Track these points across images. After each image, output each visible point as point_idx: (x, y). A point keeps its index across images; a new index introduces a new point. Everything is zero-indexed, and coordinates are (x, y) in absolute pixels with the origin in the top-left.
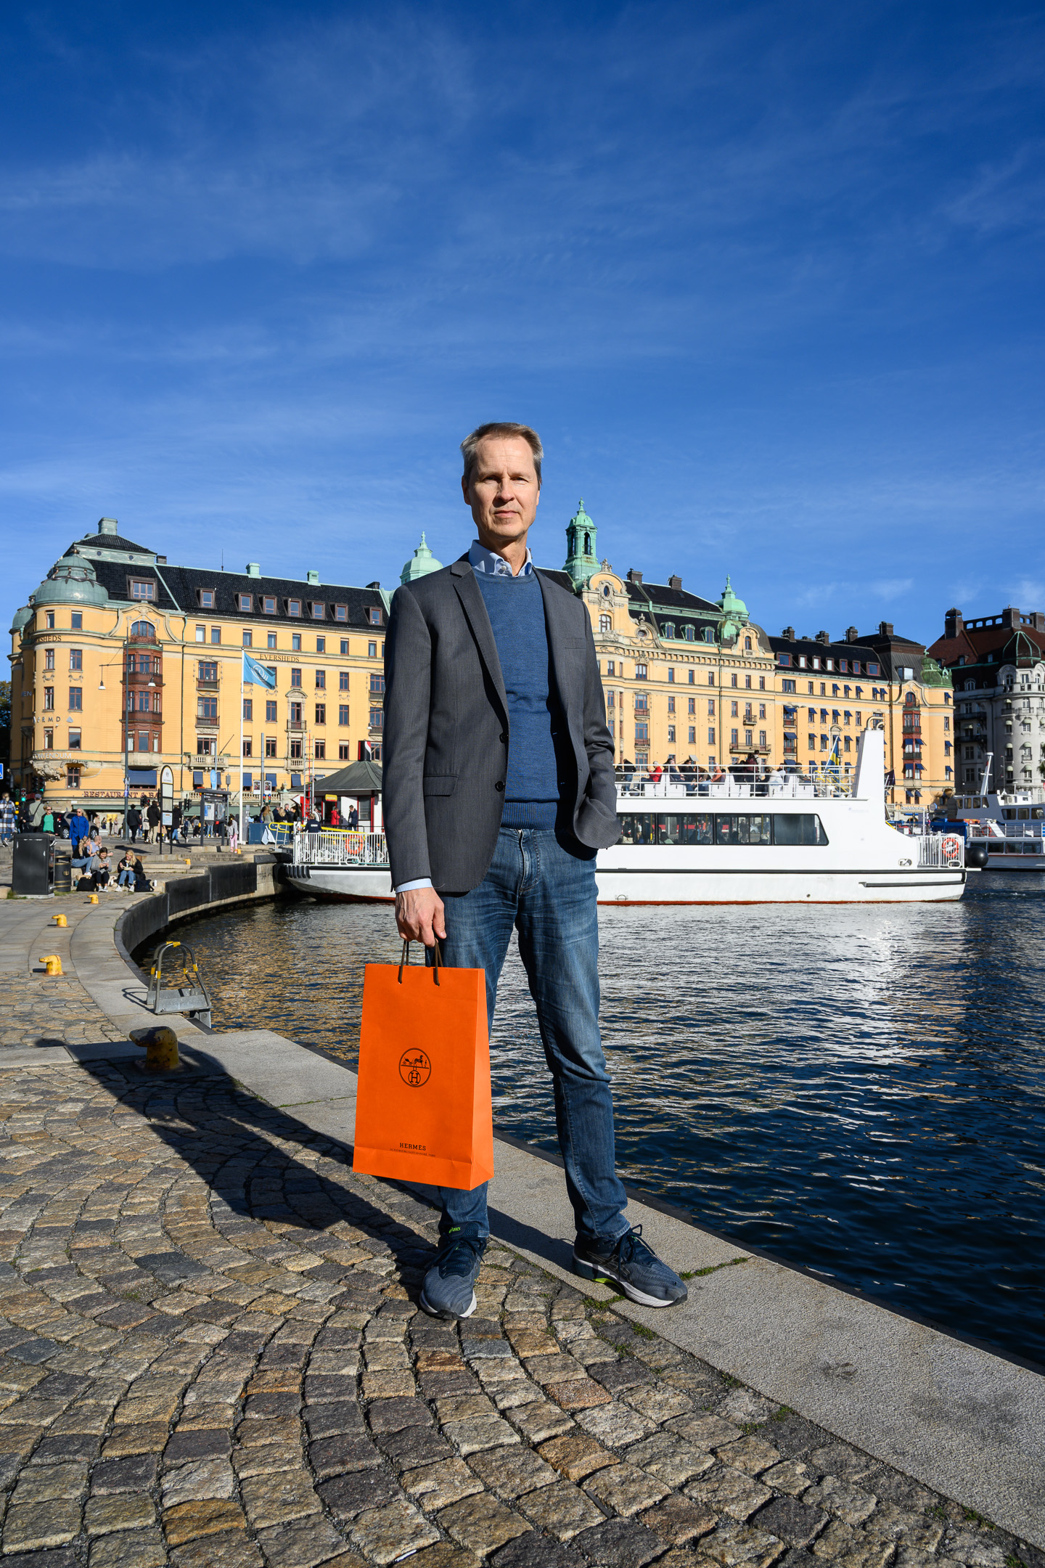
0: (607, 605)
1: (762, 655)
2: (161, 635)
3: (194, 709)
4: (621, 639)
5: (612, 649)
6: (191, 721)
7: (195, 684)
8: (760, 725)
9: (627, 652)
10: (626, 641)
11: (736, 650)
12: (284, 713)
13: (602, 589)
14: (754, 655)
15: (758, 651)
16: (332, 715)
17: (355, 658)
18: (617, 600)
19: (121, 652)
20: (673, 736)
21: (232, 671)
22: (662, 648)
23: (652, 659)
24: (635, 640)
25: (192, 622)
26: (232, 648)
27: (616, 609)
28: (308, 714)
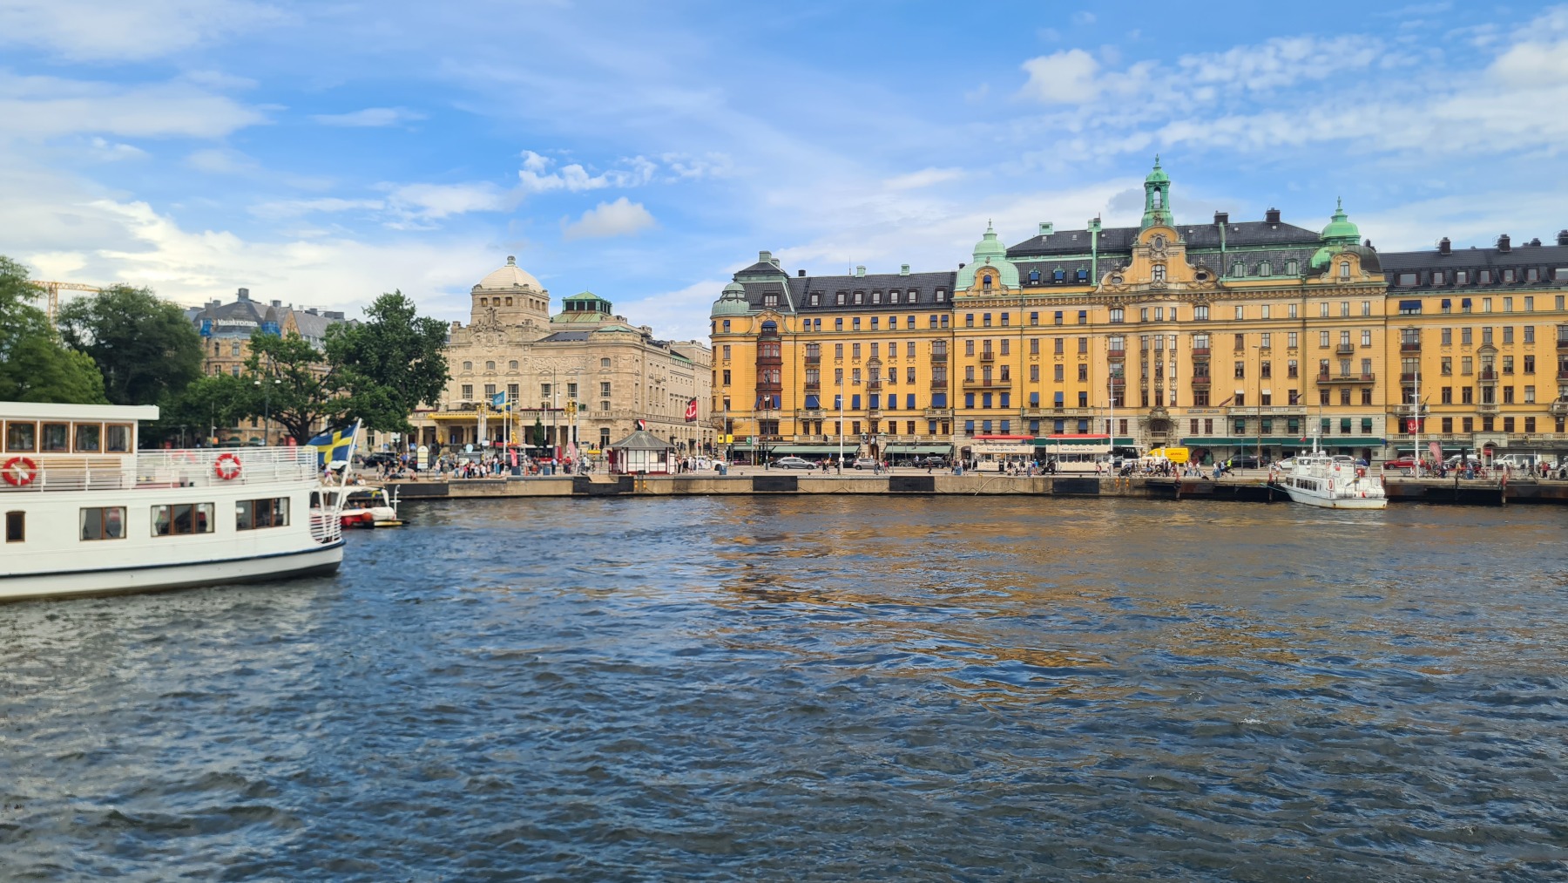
0: (1159, 256)
1: (1365, 279)
2: (779, 330)
3: (803, 378)
4: (1172, 287)
5: (1161, 297)
6: (801, 387)
7: (803, 362)
8: (1359, 355)
9: (1182, 297)
10: (1183, 287)
11: (1326, 279)
12: (865, 376)
13: (1153, 242)
14: (1352, 281)
15: (1358, 274)
16: (902, 376)
17: (919, 332)
18: (1171, 249)
19: (755, 344)
20: (1240, 373)
21: (827, 349)
22: (1224, 288)
23: (1213, 301)
24: (1192, 285)
25: (801, 320)
26: (828, 334)
27: (1170, 259)
28: (884, 375)
